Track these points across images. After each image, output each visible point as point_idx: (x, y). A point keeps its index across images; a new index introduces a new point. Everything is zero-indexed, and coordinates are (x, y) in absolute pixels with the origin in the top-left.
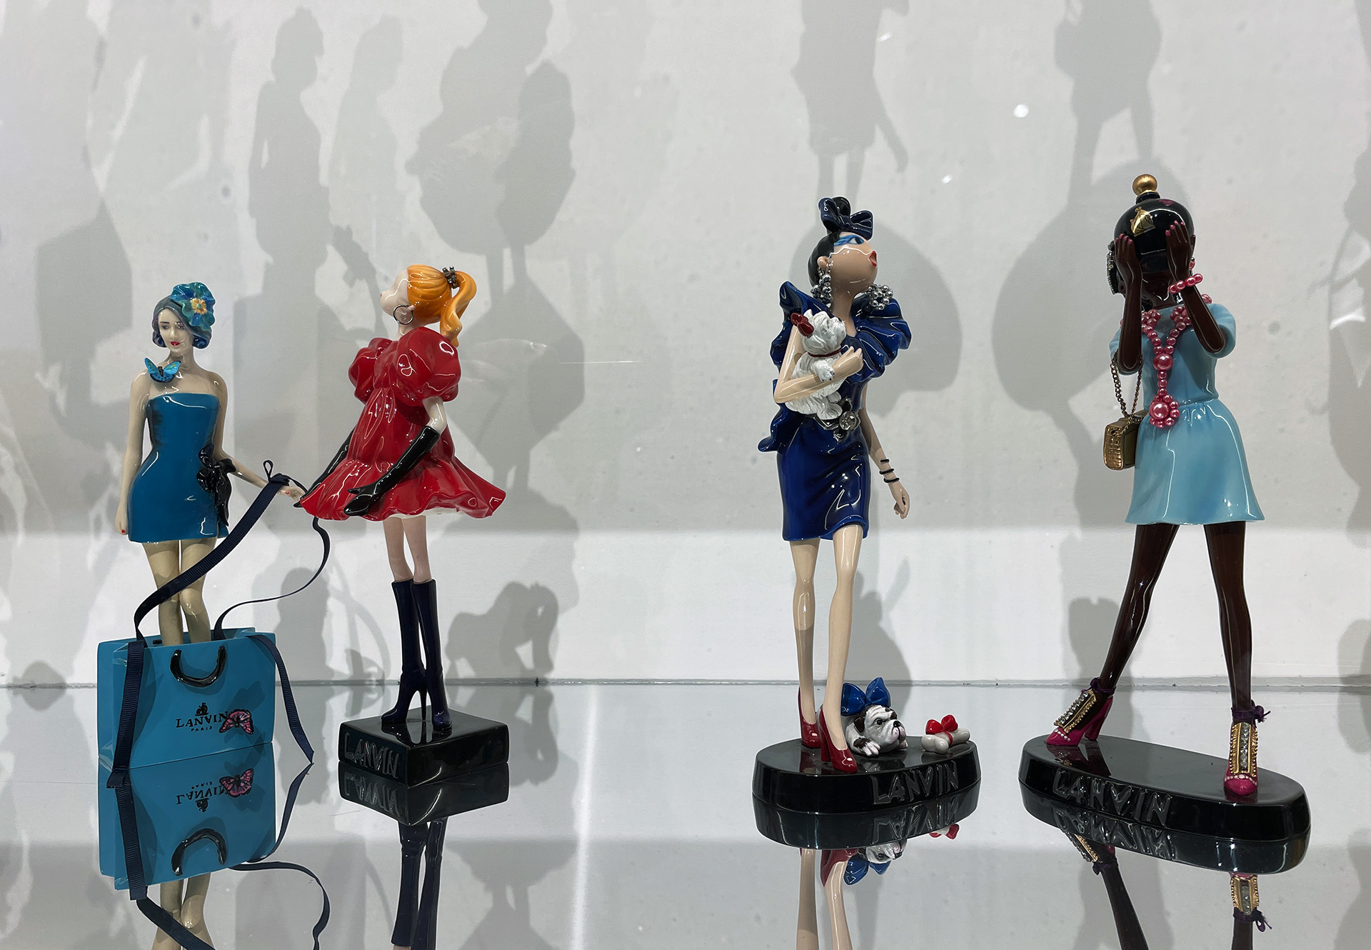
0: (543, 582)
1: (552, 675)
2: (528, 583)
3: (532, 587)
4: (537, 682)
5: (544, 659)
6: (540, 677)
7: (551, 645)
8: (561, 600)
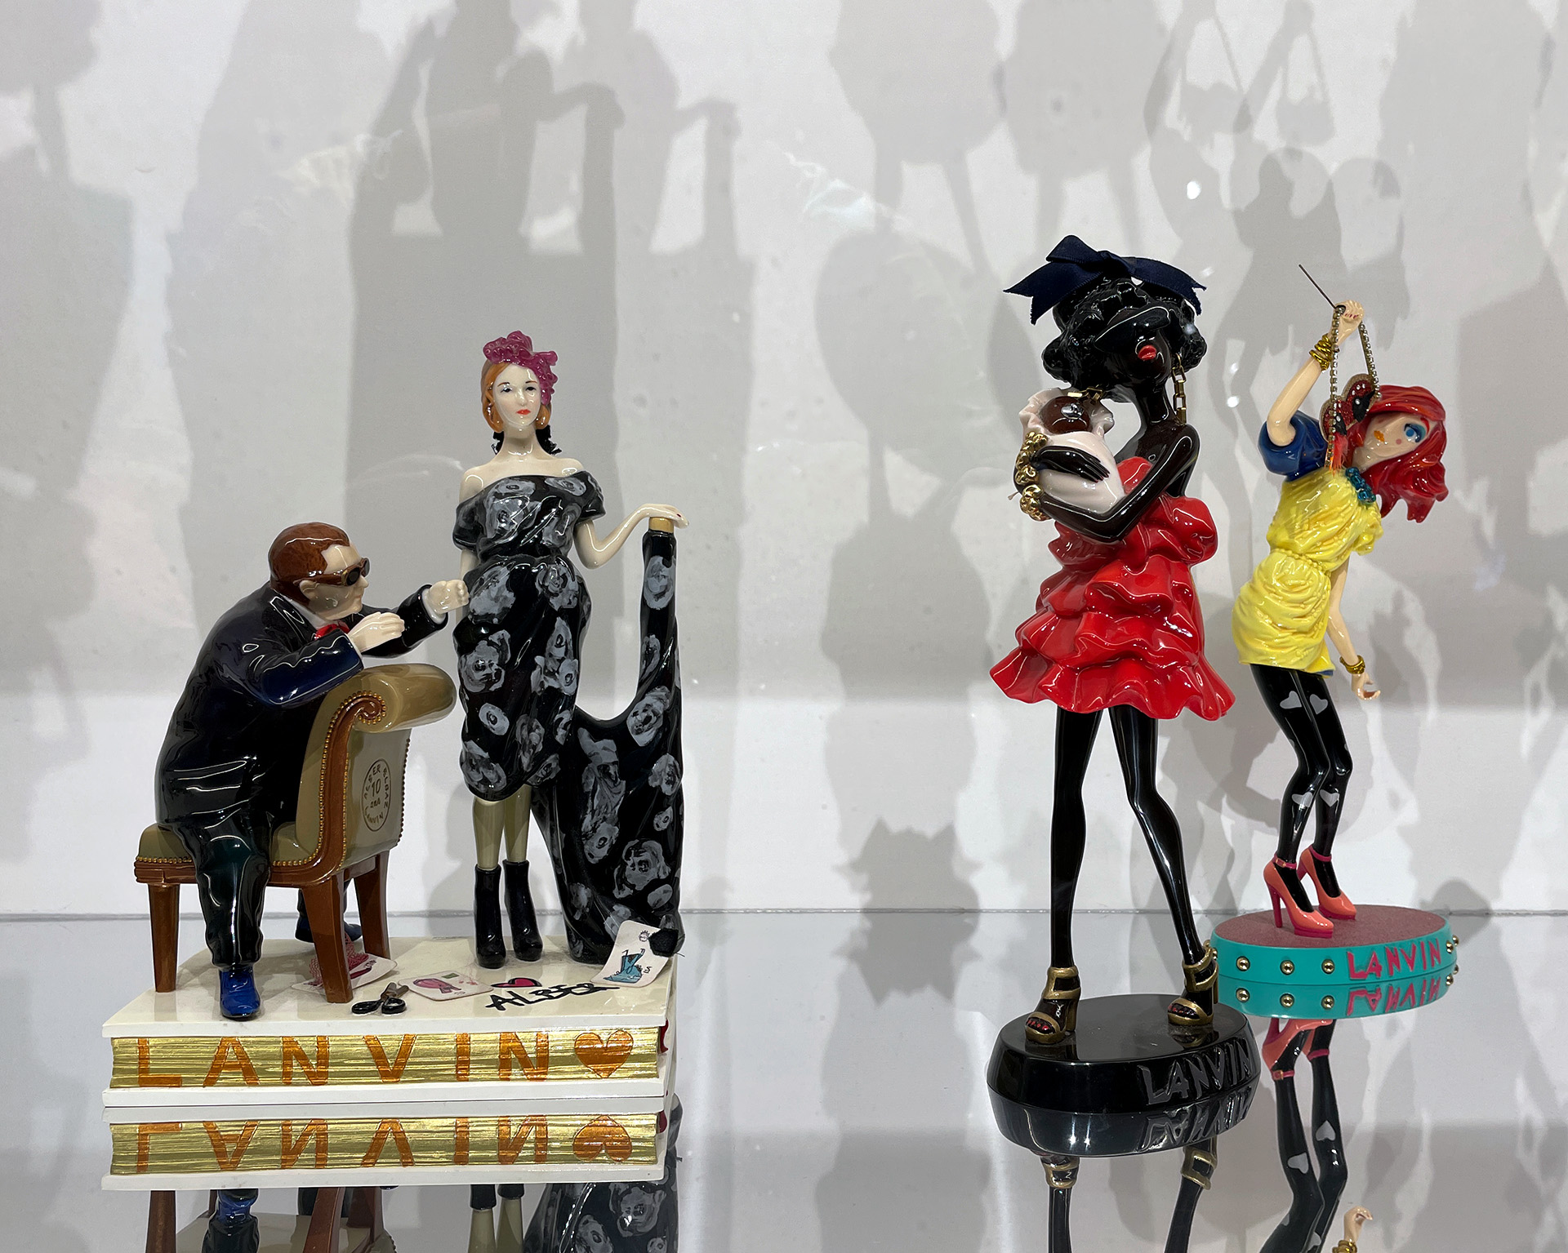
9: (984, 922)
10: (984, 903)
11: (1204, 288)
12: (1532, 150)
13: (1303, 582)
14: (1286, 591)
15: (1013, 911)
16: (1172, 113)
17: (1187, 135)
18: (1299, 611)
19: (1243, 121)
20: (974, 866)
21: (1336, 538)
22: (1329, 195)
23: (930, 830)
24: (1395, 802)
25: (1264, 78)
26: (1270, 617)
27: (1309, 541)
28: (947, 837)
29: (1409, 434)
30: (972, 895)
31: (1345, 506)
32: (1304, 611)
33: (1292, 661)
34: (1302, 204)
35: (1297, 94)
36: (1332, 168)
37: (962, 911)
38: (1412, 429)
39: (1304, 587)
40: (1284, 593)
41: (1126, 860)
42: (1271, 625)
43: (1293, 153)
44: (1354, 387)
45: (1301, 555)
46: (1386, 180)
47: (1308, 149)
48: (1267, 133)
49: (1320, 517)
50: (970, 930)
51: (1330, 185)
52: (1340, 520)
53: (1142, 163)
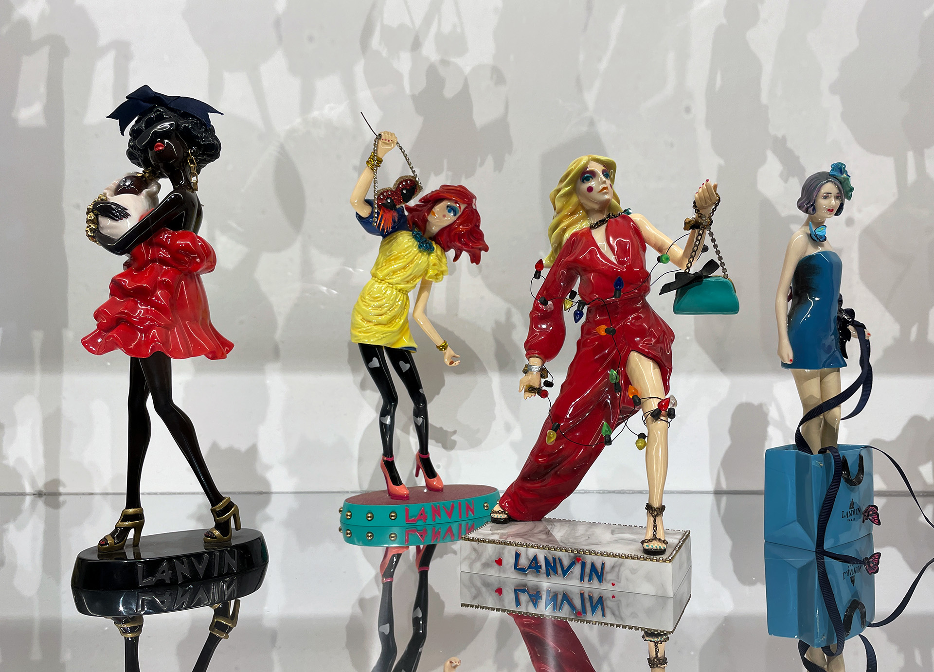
9: (274, 498)
10: (274, 488)
11: (222, 114)
12: (582, 57)
13: (381, 295)
14: (371, 301)
15: (291, 493)
16: (375, 41)
17: (384, 53)
18: (378, 312)
19: (416, 45)
20: (268, 467)
21: (403, 270)
22: (466, 86)
23: (243, 446)
24: (508, 428)
25: (428, 21)
26: (361, 315)
27: (386, 272)
28: (253, 451)
29: (449, 212)
30: (267, 483)
31: (408, 252)
32: (381, 312)
33: (372, 340)
34: (450, 91)
35: (447, 28)
36: (467, 70)
37: (261, 493)
38: (451, 209)
39: (381, 298)
40: (369, 302)
41: (356, 463)
42: (361, 320)
43: (445, 62)
44: (401, 183)
45: (381, 280)
46: (498, 76)
47: (452, 60)
48: (430, 51)
49: (392, 258)
50: (266, 503)
51: (466, 80)
52: (405, 260)
53: (359, 69)
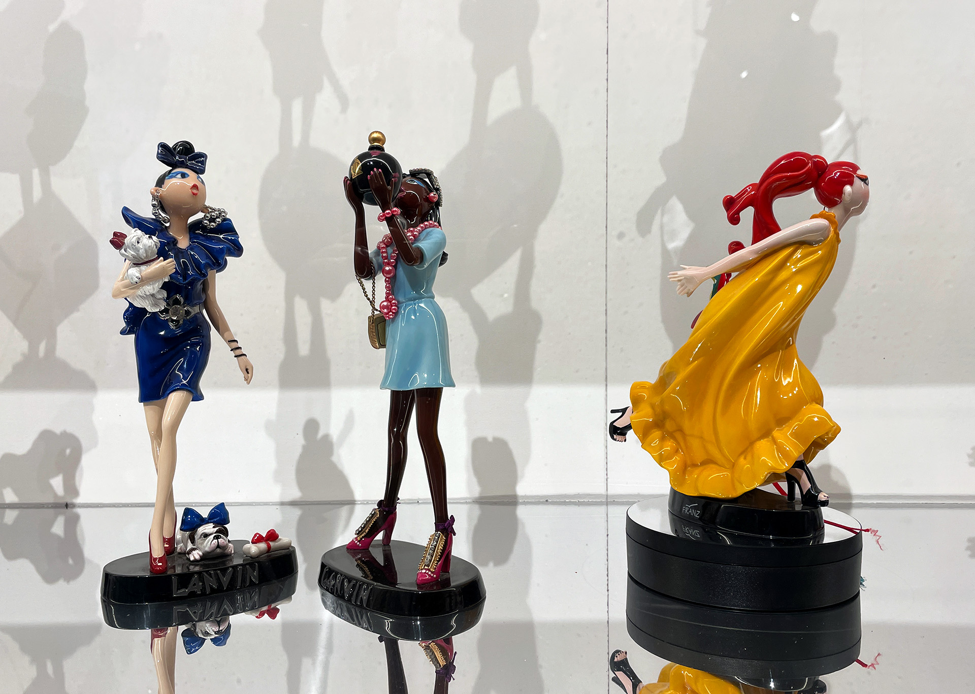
0: (70, 429)
1: (79, 500)
2: (58, 430)
3: (62, 434)
4: (67, 506)
5: (71, 488)
6: (69, 501)
7: (77, 478)
8: (84, 443)
